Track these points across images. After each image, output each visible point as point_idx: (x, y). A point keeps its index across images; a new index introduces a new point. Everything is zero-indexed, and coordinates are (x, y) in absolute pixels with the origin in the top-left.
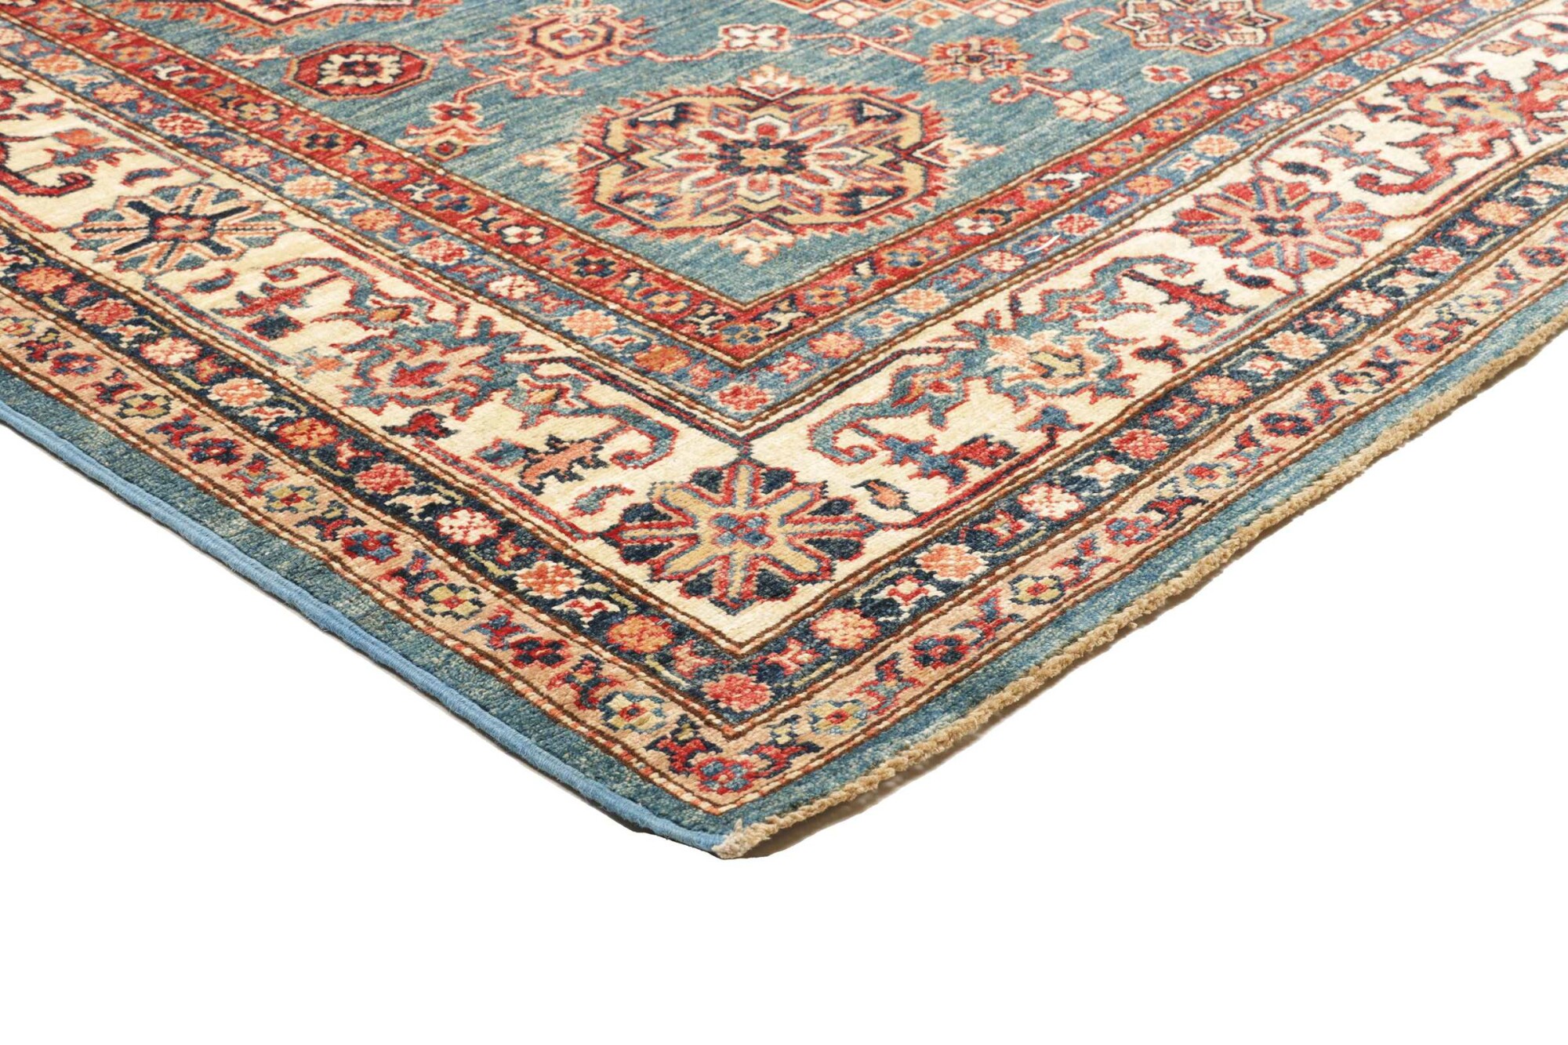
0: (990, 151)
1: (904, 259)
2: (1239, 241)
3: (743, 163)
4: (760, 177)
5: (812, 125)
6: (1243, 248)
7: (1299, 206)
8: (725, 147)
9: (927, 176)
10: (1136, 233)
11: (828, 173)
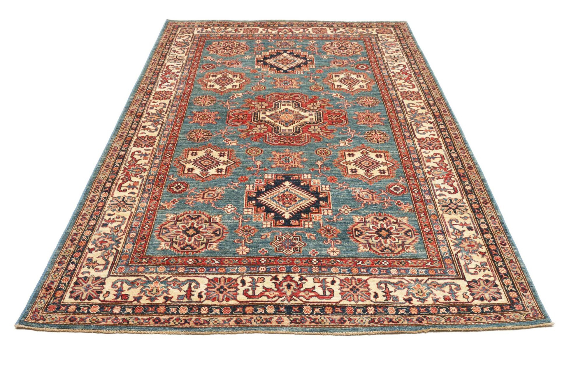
0: (217, 250)
1: (172, 261)
2: (212, 288)
3: (187, 232)
4: (184, 235)
5: (207, 230)
6: (210, 290)
7: (229, 288)
8: (191, 227)
9: (202, 249)
10: (204, 277)
11: (193, 240)
